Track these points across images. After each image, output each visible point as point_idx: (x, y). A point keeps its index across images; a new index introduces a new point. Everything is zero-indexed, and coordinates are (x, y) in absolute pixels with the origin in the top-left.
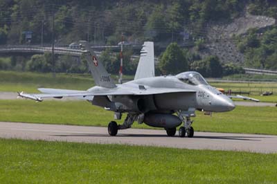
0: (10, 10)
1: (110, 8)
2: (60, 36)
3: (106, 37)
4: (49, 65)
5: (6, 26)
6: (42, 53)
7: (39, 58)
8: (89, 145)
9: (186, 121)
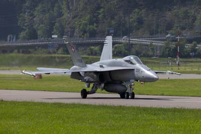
0: (98, 13)
1: (170, 10)
2: (134, 31)
3: (167, 31)
4: (126, 51)
5: (95, 24)
6: (122, 43)
7: (119, 47)
8: (156, 109)
9: (129, 88)
